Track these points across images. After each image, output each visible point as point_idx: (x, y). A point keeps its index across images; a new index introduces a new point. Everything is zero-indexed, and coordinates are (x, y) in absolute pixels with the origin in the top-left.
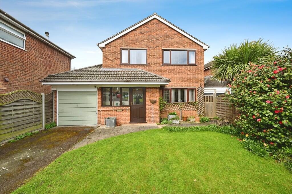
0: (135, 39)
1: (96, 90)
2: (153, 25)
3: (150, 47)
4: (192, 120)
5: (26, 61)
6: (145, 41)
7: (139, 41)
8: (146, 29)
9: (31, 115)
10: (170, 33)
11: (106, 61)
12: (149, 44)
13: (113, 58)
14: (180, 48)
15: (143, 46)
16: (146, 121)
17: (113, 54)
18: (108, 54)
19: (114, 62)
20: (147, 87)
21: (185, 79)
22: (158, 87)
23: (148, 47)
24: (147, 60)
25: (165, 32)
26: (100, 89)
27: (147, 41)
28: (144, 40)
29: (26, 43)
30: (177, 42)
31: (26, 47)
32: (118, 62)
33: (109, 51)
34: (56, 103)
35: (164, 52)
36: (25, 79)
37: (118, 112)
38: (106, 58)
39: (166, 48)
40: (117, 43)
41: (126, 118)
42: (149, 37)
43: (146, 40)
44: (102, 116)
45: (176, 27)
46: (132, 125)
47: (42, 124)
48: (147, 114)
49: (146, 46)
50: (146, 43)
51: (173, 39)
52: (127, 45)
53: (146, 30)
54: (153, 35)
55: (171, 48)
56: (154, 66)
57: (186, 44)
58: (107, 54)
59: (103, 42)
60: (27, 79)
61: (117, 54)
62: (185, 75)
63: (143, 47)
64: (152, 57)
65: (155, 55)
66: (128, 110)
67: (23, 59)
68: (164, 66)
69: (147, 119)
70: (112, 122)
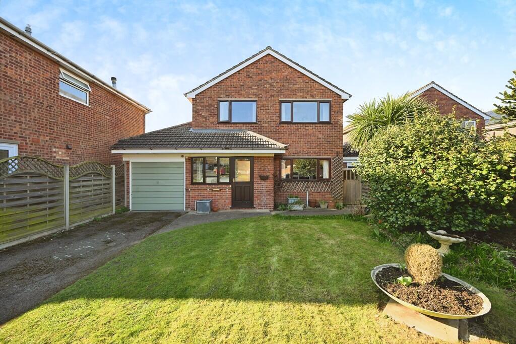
0: (239, 86)
1: (183, 160)
2: (266, 65)
3: (261, 98)
4: (323, 206)
5: (89, 121)
6: (254, 89)
7: (245, 88)
8: (255, 70)
9: (100, 194)
10: (292, 76)
11: (198, 118)
12: (260, 92)
13: (207, 114)
14: (306, 98)
15: (250, 96)
16: (255, 206)
17: (207, 107)
18: (200, 108)
19: (208, 120)
20: (255, 157)
22: (272, 157)
23: (259, 98)
24: (257, 116)
25: (283, 74)
26: (189, 160)
27: (256, 89)
28: (253, 87)
29: (89, 96)
30: (301, 90)
31: (89, 102)
32: (214, 119)
33: (202, 104)
34: (128, 178)
35: (283, 105)
36: (89, 145)
37: (213, 192)
38: (197, 114)
39: (286, 98)
40: (213, 92)
41: (225, 201)
42: (260, 82)
43: (256, 87)
44: (192, 197)
45: (301, 67)
46: (234, 210)
47: (111, 206)
48: (255, 195)
49: (255, 95)
50: (255, 91)
51: (296, 85)
52: (227, 94)
53: (255, 73)
54: (266, 79)
55: (293, 98)
56: (267, 125)
57: (315, 93)
58: (198, 108)
59: (194, 90)
60: (92, 146)
61: (213, 108)
62: (313, 138)
63: (251, 98)
64: (264, 113)
65: (269, 109)
66: (229, 189)
67: (87, 118)
68: (282, 125)
69: (256, 202)
70: (206, 205)
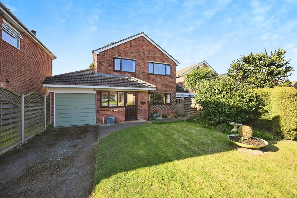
0: (126, 51)
1: (95, 92)
2: (141, 42)
3: (138, 59)
4: (169, 117)
5: (21, 61)
6: (134, 54)
7: (130, 53)
8: (135, 43)
10: (153, 49)
11: (101, 66)
12: (138, 56)
13: (107, 65)
14: (160, 62)
15: (132, 57)
16: (138, 119)
17: (107, 61)
18: (102, 61)
19: (108, 68)
20: (139, 92)
21: (164, 86)
22: (147, 92)
23: (137, 59)
24: (136, 69)
25: (149, 48)
26: (99, 92)
27: (136, 54)
28: (134, 53)
29: (21, 43)
30: (158, 58)
31: (20, 47)
32: (111, 68)
33: (104, 59)
34: (53, 104)
35: (149, 64)
37: (114, 112)
38: (100, 64)
39: (151, 61)
40: (110, 52)
41: (121, 117)
42: (138, 50)
43: (136, 53)
44: (101, 116)
45: (158, 46)
46: (127, 122)
48: (138, 113)
49: (135, 57)
50: (135, 55)
51: (156, 54)
52: (119, 54)
53: (135, 45)
54: (141, 49)
55: (154, 61)
56: (141, 74)
57: (164, 60)
58: (101, 60)
59: (99, 49)
61: (110, 61)
62: (164, 83)
63: (133, 58)
64: (140, 67)
65: (142, 66)
66: (124, 110)
67: (19, 59)
68: (149, 75)
69: (139, 116)
70: (112, 120)
